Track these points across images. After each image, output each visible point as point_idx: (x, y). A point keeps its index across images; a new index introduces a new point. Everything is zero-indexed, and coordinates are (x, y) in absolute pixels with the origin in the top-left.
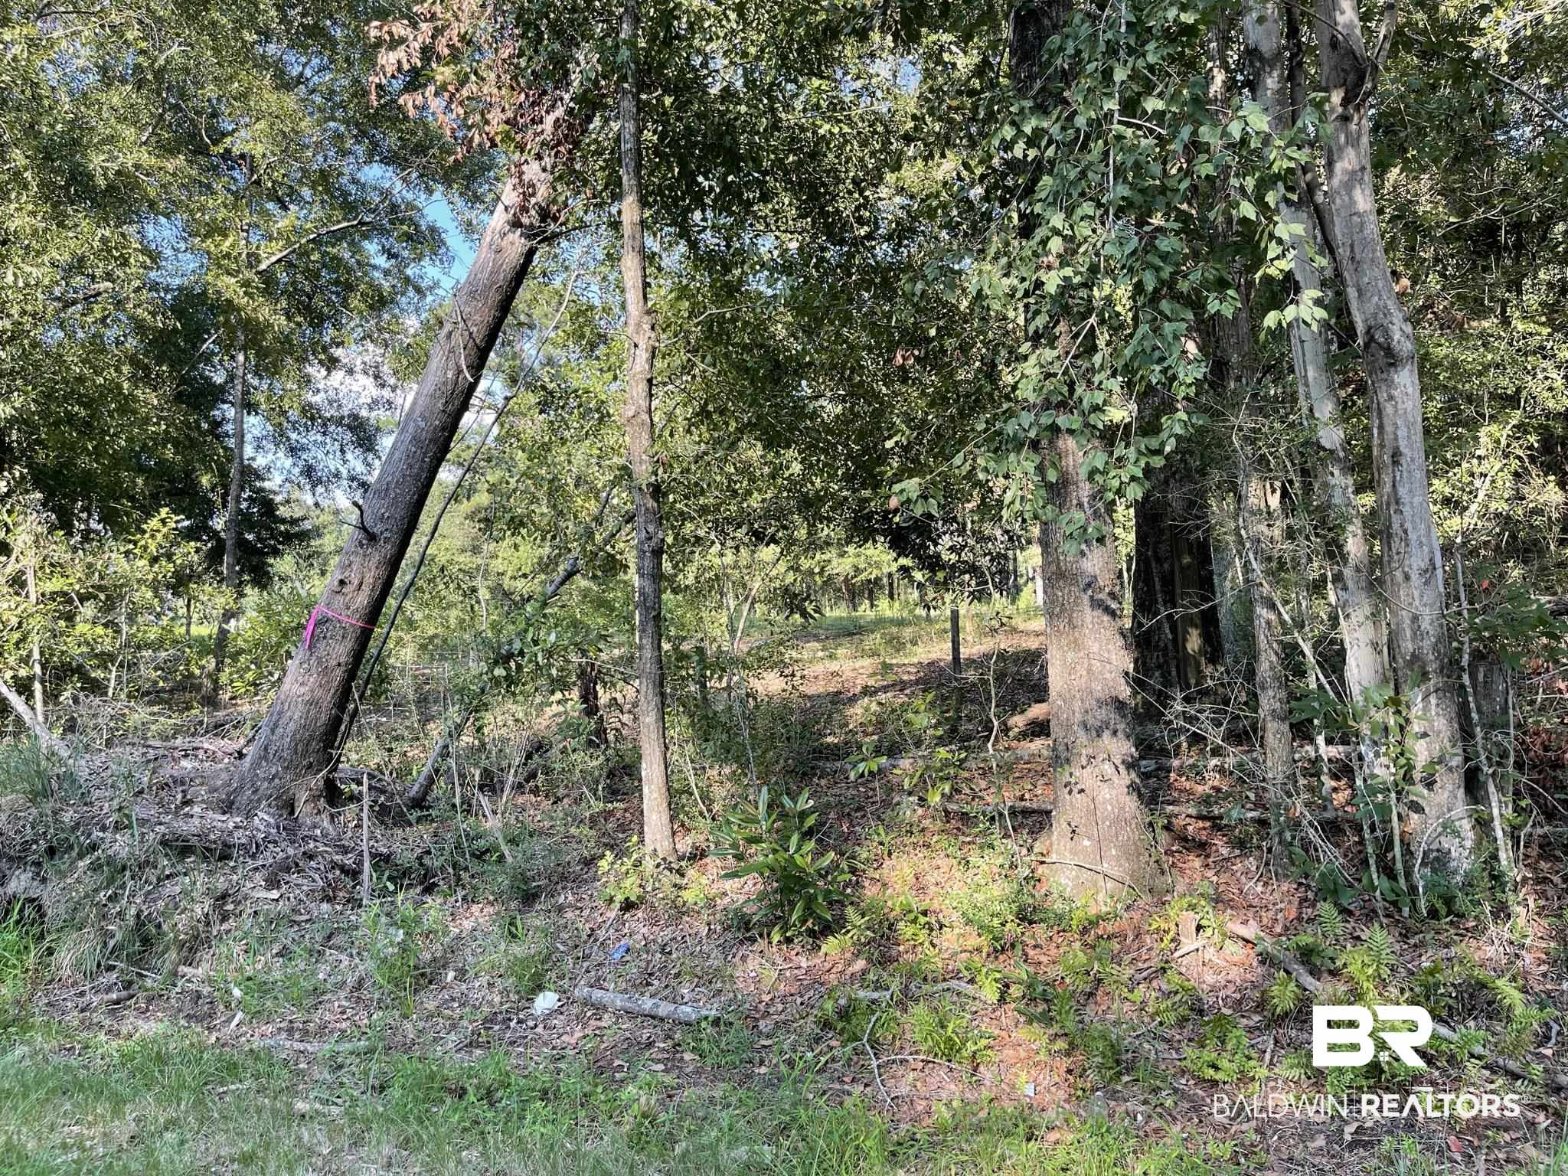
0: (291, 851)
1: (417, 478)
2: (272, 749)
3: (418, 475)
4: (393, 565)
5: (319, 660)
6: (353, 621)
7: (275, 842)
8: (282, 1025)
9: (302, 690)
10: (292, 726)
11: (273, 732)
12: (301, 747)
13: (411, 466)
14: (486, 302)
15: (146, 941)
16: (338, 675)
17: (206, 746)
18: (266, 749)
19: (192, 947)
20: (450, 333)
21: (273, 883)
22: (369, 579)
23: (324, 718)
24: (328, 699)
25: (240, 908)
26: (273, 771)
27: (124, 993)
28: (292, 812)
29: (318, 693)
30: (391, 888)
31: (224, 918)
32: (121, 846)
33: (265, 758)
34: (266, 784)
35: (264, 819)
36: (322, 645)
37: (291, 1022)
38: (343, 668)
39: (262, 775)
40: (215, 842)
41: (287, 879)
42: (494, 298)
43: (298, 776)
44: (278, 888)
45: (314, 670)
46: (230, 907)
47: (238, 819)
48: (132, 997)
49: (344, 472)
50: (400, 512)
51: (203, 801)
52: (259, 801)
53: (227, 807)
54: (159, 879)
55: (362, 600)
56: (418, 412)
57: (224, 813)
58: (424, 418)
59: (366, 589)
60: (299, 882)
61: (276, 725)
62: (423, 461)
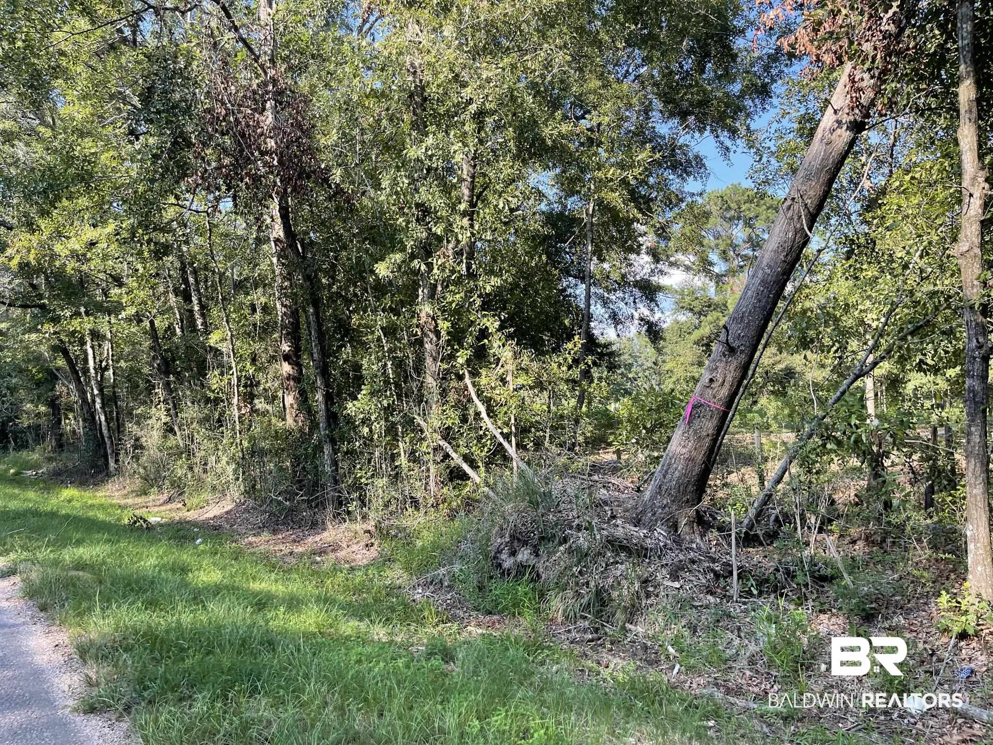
0: (681, 557)
1: (763, 308)
2: (664, 488)
3: (765, 307)
4: (745, 368)
5: (695, 431)
6: (718, 406)
7: (671, 549)
8: (710, 680)
9: (684, 451)
10: (677, 474)
11: (664, 477)
12: (682, 488)
13: (759, 301)
14: (818, 181)
15: (603, 604)
16: (707, 442)
17: (613, 481)
18: (660, 487)
19: (633, 612)
20: (790, 206)
21: (675, 577)
22: (729, 379)
23: (697, 470)
24: (700, 458)
25: (657, 591)
26: (665, 502)
27: (595, 635)
28: (676, 531)
29: (694, 453)
30: (755, 592)
31: (648, 596)
32: (582, 540)
33: (660, 493)
34: (660, 510)
35: (661, 532)
36: (696, 422)
37: (715, 679)
38: (710, 438)
39: (658, 505)
40: (636, 545)
41: (684, 576)
42: (824, 177)
43: (680, 507)
44: (679, 581)
45: (691, 439)
46: (651, 589)
47: (645, 531)
48: (600, 639)
49: (636, 315)
50: (752, 333)
51: (621, 517)
52: (656, 521)
53: (637, 522)
54: (607, 565)
55: (724, 392)
56: (765, 263)
57: (636, 526)
58: (770, 267)
59: (727, 385)
60: (691, 578)
61: (666, 472)
62: (769, 297)
